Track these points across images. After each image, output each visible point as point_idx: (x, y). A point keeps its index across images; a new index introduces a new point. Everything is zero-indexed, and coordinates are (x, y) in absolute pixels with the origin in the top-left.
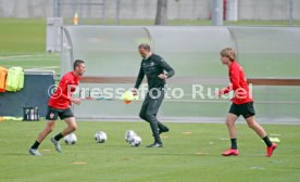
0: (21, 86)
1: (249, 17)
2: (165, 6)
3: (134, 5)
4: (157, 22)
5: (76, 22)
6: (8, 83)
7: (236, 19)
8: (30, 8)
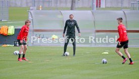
0: (14, 33)
1: (109, 6)
2: (75, 2)
3: (66, 2)
4: (72, 9)
5: (41, 9)
6: (9, 32)
7: (104, 7)
8: (27, 3)
